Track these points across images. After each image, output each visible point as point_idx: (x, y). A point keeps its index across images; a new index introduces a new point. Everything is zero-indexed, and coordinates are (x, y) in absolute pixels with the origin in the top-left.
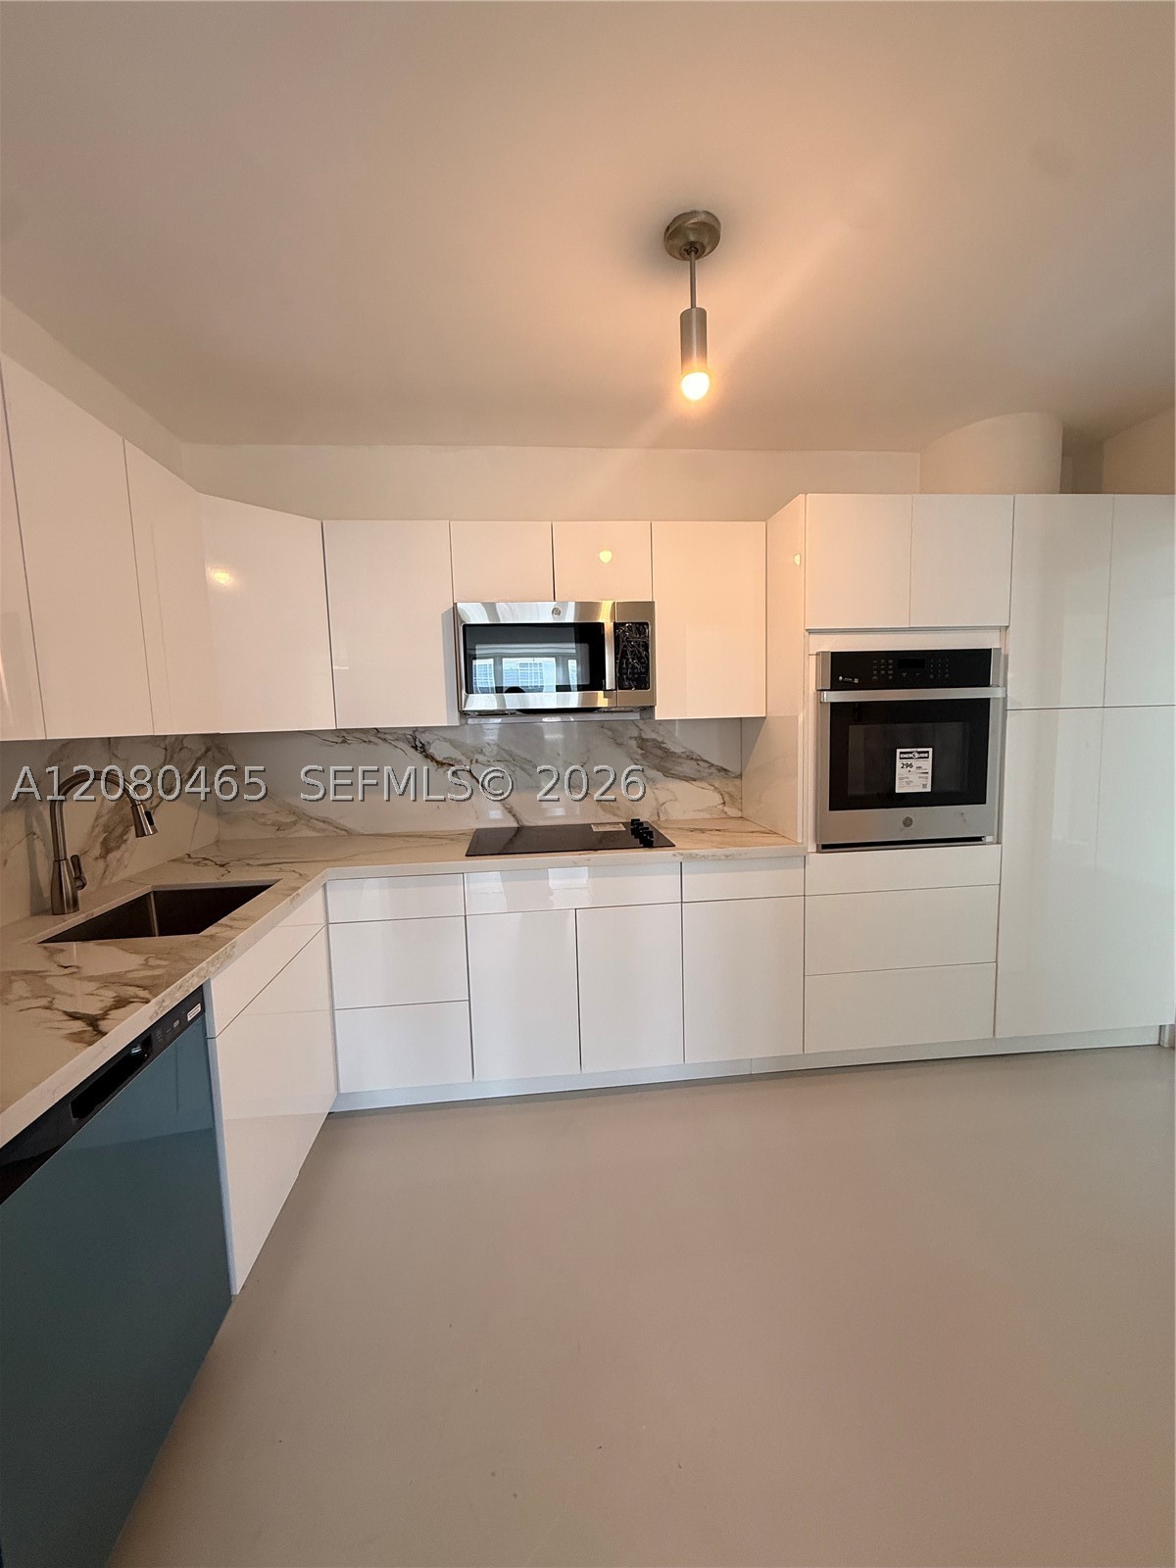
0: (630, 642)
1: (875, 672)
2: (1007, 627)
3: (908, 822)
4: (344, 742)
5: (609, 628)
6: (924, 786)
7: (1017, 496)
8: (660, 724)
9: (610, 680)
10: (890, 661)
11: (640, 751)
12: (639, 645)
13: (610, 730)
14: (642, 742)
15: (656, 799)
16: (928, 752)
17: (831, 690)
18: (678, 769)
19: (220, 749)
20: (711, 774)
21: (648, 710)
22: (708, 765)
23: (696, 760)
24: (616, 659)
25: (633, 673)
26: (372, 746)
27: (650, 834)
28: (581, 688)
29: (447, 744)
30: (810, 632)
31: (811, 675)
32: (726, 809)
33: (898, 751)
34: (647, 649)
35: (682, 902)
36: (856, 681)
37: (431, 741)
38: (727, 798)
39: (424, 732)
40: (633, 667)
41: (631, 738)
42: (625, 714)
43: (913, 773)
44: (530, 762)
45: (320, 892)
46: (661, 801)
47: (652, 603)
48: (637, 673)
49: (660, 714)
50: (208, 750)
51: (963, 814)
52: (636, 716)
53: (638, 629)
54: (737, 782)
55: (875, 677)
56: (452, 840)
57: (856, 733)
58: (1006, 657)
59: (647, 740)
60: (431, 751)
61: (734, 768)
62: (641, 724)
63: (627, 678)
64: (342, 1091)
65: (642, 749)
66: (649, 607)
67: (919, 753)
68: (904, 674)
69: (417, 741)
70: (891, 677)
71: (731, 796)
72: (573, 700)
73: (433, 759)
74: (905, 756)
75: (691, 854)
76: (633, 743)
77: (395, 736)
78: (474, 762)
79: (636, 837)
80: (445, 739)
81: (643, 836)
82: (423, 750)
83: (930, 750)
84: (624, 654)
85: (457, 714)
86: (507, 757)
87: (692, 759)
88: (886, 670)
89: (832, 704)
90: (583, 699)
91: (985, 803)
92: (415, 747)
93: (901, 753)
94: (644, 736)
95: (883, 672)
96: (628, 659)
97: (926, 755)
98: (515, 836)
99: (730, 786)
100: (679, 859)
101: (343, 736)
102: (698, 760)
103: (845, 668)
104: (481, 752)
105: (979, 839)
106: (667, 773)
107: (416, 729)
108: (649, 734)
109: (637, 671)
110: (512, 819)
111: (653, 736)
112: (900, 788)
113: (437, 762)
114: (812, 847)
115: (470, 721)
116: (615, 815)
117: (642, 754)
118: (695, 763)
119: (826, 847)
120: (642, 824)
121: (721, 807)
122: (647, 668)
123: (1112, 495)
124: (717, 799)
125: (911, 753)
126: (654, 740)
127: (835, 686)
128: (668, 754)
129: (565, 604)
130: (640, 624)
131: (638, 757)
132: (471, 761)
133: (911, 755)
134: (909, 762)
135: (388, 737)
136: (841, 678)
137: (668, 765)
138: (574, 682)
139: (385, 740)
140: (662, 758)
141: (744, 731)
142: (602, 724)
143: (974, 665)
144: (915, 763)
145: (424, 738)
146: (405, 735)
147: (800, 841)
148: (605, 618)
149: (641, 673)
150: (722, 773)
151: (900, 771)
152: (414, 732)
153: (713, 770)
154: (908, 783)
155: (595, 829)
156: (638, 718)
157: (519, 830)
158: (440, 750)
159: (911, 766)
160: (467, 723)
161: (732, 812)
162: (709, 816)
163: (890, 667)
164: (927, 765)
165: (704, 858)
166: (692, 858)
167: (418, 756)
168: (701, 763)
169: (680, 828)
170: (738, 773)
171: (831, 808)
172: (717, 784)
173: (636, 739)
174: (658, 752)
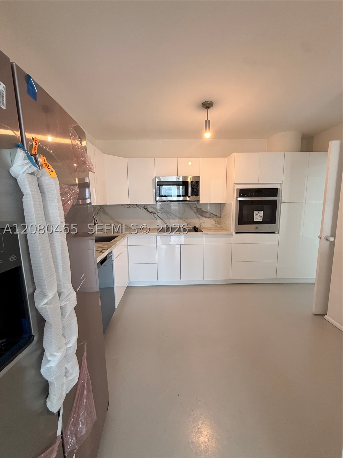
0: (194, 186)
1: (250, 193)
2: (282, 183)
3: (257, 228)
4: (129, 207)
5: (190, 182)
6: (261, 220)
7: (285, 152)
8: (201, 204)
9: (189, 194)
10: (254, 191)
11: (196, 211)
12: (196, 187)
13: (189, 205)
14: (197, 209)
15: (200, 222)
18: (205, 215)
19: (102, 208)
20: (213, 216)
21: (198, 201)
22: (212, 214)
24: (191, 189)
26: (135, 208)
27: (198, 229)
28: (183, 196)
29: (152, 208)
30: (235, 184)
31: (235, 193)
32: (216, 225)
33: (255, 211)
34: (198, 187)
35: (204, 244)
36: (245, 195)
38: (217, 222)
39: (147, 205)
40: (195, 191)
41: (194, 208)
42: (193, 202)
43: (258, 216)
45: (126, 239)
46: (201, 222)
47: (200, 176)
49: (201, 202)
50: (100, 208)
51: (270, 226)
52: (196, 203)
53: (196, 183)
54: (219, 218)
55: (250, 195)
57: (245, 207)
58: (282, 190)
59: (198, 208)
61: (219, 215)
63: (193, 194)
64: (130, 281)
65: (197, 210)
66: (199, 178)
67: (260, 212)
68: (257, 194)
69: (145, 207)
70: (254, 195)
71: (218, 222)
72: (181, 198)
73: (149, 211)
76: (195, 209)
77: (141, 206)
78: (158, 212)
81: (196, 230)
82: (146, 209)
83: (262, 211)
85: (155, 201)
86: (165, 211)
88: (253, 193)
89: (239, 200)
90: (184, 198)
91: (275, 224)
92: (145, 209)
94: (197, 207)
95: (252, 193)
96: (194, 189)
97: (262, 213)
99: (218, 219)
100: (204, 234)
101: (129, 206)
103: (243, 192)
104: (160, 210)
105: (274, 232)
106: (203, 216)
107: (145, 205)
108: (198, 207)
109: (196, 192)
111: (200, 207)
112: (255, 220)
113: (150, 212)
114: (234, 233)
115: (158, 203)
116: (191, 225)
117: (197, 212)
118: (209, 214)
119: (237, 233)
120: (196, 227)
121: (215, 224)
122: (198, 191)
123: (309, 152)
124: (214, 222)
125: (258, 212)
126: (200, 208)
127: (240, 196)
128: (203, 211)
129: (180, 177)
130: (197, 181)
134: (257, 214)
135: (139, 206)
136: (242, 194)
137: (203, 214)
138: (181, 194)
139: (138, 207)
141: (221, 206)
142: (188, 204)
143: (274, 192)
144: (259, 214)
145: (147, 207)
146: (143, 206)
147: (231, 231)
148: (189, 180)
150: (216, 216)
151: (255, 216)
153: (214, 215)
154: (257, 219)
158: (150, 210)
161: (218, 225)
162: (212, 226)
164: (262, 215)
165: (209, 234)
166: (206, 234)
167: (145, 211)
168: (211, 214)
169: (205, 229)
170: (220, 216)
171: (239, 224)
172: (215, 219)
173: (195, 208)
174: (201, 211)
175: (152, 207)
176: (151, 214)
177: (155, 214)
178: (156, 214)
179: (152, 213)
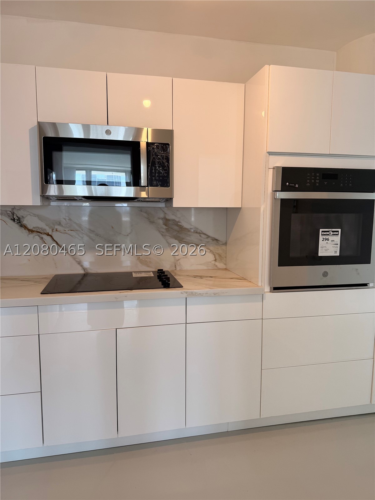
0: (158, 156)
1: (308, 181)
3: (325, 274)
5: (143, 145)
6: (336, 252)
8: (177, 210)
9: (143, 181)
10: (318, 174)
11: (165, 227)
12: (163, 158)
13: (146, 213)
14: (166, 221)
15: (174, 257)
16: (338, 231)
17: (281, 191)
18: (188, 239)
20: (208, 242)
21: (169, 200)
22: (206, 237)
23: (199, 233)
24: (148, 166)
25: (159, 176)
27: (168, 279)
28: (128, 184)
29: (36, 218)
30: (270, 153)
31: (270, 180)
32: (217, 264)
33: (321, 230)
34: (168, 161)
35: (186, 323)
36: (297, 186)
37: (25, 216)
38: (217, 257)
39: (20, 209)
40: (159, 173)
41: (159, 218)
42: (156, 203)
43: (329, 244)
44: (93, 231)
46: (177, 258)
47: (172, 130)
48: (161, 177)
49: (176, 203)
51: (357, 269)
52: (162, 205)
53: (162, 147)
54: (224, 247)
55: (308, 184)
56: (36, 282)
57: (295, 218)
59: (169, 220)
60: (25, 222)
61: (222, 238)
62: (166, 210)
63: (155, 179)
65: (166, 225)
66: (170, 133)
67: (333, 231)
68: (326, 183)
69: (15, 215)
70: (317, 184)
71: (220, 256)
73: (25, 227)
74: (325, 233)
75: (192, 293)
76: (161, 222)
78: (55, 230)
79: (160, 281)
80: (34, 214)
81: (164, 280)
82: (19, 221)
83: (340, 230)
84: (153, 164)
86: (77, 228)
87: (197, 232)
88: (315, 180)
89: (281, 199)
90: (130, 192)
91: (370, 263)
92: (13, 220)
93: (322, 231)
94: (168, 217)
95: (313, 181)
96: (155, 167)
97: (337, 233)
98: (82, 279)
99: (219, 250)
100: (185, 295)
102: (200, 233)
103: (290, 177)
104: (60, 224)
105: (365, 285)
106: (181, 241)
107: (14, 207)
108: (171, 217)
109: (162, 175)
110: (80, 268)
111: (173, 217)
112: (322, 253)
113: (29, 230)
114: (267, 289)
115: (53, 204)
116: (148, 266)
117: (166, 229)
118: (198, 235)
119: (276, 289)
120: (164, 272)
121: (213, 262)
122: (168, 173)
124: (210, 257)
125: (328, 231)
126: (174, 220)
127: (284, 189)
128: (182, 229)
129: (115, 127)
130: (164, 144)
131: (164, 230)
132: (53, 230)
133: (328, 233)
134: (327, 237)
136: (287, 184)
137: (182, 236)
138: (123, 180)
140: (178, 232)
141: (228, 216)
142: (141, 209)
144: (331, 238)
145: (20, 213)
146: (6, 211)
147: (260, 284)
149: (165, 177)
150: (215, 242)
151: (321, 243)
152: (13, 209)
153: (209, 240)
154: (326, 250)
155: (134, 275)
156: (164, 206)
157: (85, 275)
158: (30, 222)
159: (328, 239)
160: (49, 205)
161: (220, 265)
162: (206, 268)
163: (318, 178)
164: (337, 239)
165: (201, 295)
166: (193, 294)
167: (15, 226)
168: (202, 235)
169: (188, 275)
170: (224, 242)
171: (280, 265)
172: (211, 248)
173: (162, 219)
174: (176, 228)
175: (35, 215)
176: (31, 236)
177: (45, 237)
178: (48, 235)
179: (35, 234)
